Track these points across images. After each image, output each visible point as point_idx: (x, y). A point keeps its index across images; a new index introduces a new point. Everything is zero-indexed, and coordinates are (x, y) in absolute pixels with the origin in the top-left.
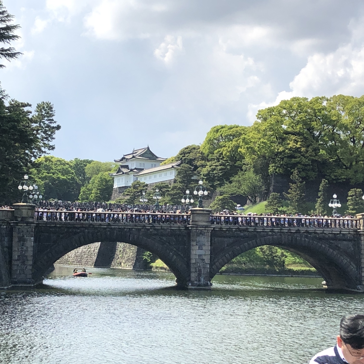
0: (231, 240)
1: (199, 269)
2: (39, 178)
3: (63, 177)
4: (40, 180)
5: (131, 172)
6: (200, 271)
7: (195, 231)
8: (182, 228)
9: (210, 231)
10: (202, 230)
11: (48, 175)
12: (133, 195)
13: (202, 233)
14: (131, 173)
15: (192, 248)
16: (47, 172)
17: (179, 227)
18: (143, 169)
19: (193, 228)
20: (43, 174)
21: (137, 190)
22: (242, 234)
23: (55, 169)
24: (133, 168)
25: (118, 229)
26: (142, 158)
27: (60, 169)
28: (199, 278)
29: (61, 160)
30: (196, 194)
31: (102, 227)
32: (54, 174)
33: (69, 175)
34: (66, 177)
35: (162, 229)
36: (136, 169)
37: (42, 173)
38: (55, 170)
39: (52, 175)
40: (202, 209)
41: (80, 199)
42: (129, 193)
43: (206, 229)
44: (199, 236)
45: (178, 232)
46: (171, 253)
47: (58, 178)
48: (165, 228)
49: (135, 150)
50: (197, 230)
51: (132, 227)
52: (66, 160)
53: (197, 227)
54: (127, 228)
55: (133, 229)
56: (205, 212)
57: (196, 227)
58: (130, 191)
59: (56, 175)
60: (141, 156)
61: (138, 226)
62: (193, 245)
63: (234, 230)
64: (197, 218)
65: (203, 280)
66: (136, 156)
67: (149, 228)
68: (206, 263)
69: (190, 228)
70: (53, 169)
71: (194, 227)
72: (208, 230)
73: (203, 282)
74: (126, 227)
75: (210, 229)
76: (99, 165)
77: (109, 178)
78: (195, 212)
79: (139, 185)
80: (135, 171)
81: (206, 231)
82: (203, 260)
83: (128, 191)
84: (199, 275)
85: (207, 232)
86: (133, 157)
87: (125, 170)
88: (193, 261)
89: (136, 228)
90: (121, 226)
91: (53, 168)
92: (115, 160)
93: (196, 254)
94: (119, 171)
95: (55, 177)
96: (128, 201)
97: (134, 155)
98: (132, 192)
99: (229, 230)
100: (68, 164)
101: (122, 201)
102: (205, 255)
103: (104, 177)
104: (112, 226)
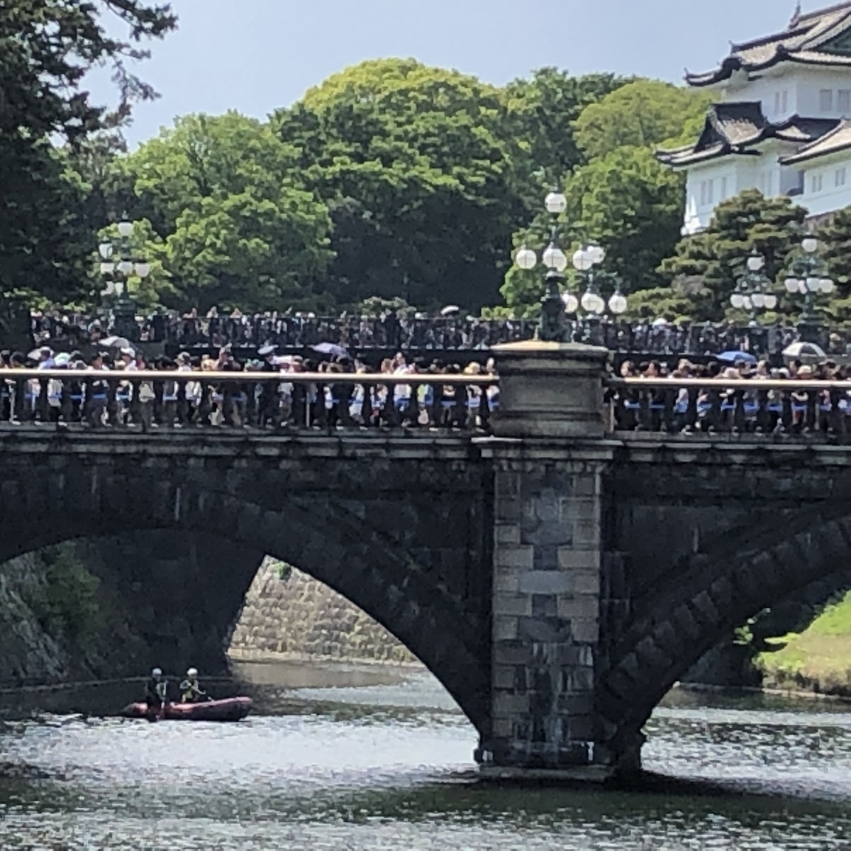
0: (726, 518)
1: (536, 675)
2: (309, 187)
3: (441, 181)
4: (309, 196)
5: (768, 141)
6: (543, 682)
7: (515, 466)
8: (451, 454)
9: (599, 469)
10: (556, 460)
11: (356, 167)
12: (716, 274)
13: (552, 479)
14: (770, 149)
15: (500, 558)
16: (350, 155)
17: (434, 447)
18: (835, 123)
19: (503, 454)
20: (332, 164)
21: (738, 243)
22: (786, 484)
23: (399, 131)
24: (784, 118)
25: (107, 461)
26: (829, 58)
27: (428, 134)
28: (538, 722)
29: (452, 82)
30: (531, 264)
31: (26, 448)
32: (387, 160)
33: (477, 168)
34: (460, 177)
35: (341, 457)
36: (795, 121)
37: (325, 156)
38: (398, 138)
39: (376, 166)
40: (553, 346)
41: (510, 297)
42: (698, 264)
43: (575, 455)
44: (538, 495)
45: (429, 475)
46: (394, 588)
47: (414, 183)
48: (360, 452)
49: (803, 13)
50: (523, 460)
51: (183, 449)
52: (483, 81)
53: (528, 447)
54: (160, 456)
55: (192, 461)
56: (568, 365)
57: (516, 445)
58: (706, 251)
59: (397, 167)
60: (831, 47)
61: (210, 445)
62: (504, 545)
63: (738, 459)
64: (526, 399)
65: (559, 732)
66: (798, 50)
67: (274, 452)
68: (576, 644)
69: (486, 453)
70: (384, 135)
71: (507, 446)
72: (585, 461)
73: (561, 745)
74: (152, 450)
75: (595, 455)
76: (654, 105)
77: (661, 177)
78: (514, 365)
79: (757, 213)
80: (794, 132)
81: (578, 468)
82: (562, 623)
83: (695, 249)
84: (541, 704)
85: (582, 474)
86: (782, 55)
87: (737, 132)
88: (506, 632)
89: (206, 450)
90: (125, 442)
91: (389, 127)
92: (689, 77)
93: (521, 595)
94: (708, 137)
95: (393, 182)
96: (693, 306)
97: (787, 43)
98: (714, 257)
99: (712, 459)
100: (490, 103)
101: (661, 304)
102: (569, 597)
103: (633, 172)
104: (75, 441)
